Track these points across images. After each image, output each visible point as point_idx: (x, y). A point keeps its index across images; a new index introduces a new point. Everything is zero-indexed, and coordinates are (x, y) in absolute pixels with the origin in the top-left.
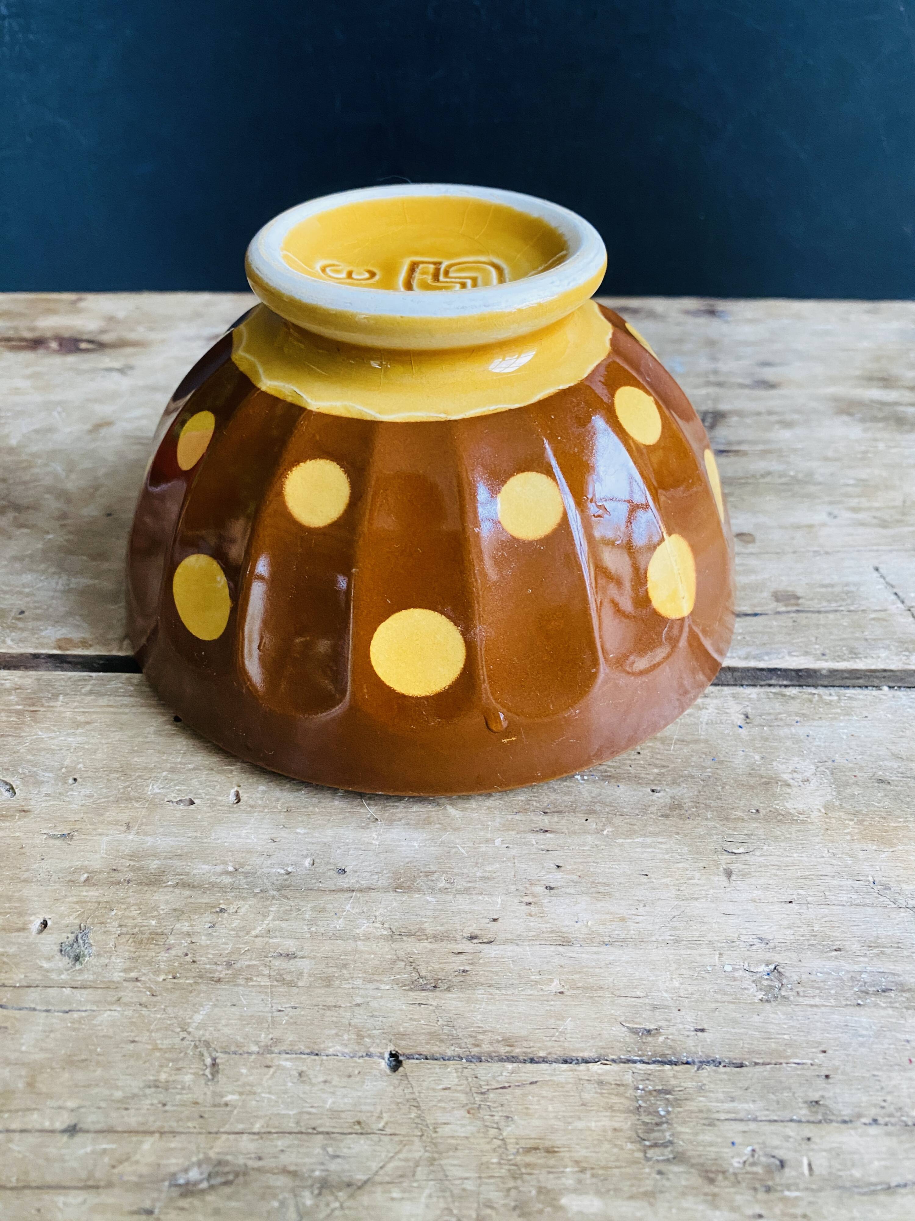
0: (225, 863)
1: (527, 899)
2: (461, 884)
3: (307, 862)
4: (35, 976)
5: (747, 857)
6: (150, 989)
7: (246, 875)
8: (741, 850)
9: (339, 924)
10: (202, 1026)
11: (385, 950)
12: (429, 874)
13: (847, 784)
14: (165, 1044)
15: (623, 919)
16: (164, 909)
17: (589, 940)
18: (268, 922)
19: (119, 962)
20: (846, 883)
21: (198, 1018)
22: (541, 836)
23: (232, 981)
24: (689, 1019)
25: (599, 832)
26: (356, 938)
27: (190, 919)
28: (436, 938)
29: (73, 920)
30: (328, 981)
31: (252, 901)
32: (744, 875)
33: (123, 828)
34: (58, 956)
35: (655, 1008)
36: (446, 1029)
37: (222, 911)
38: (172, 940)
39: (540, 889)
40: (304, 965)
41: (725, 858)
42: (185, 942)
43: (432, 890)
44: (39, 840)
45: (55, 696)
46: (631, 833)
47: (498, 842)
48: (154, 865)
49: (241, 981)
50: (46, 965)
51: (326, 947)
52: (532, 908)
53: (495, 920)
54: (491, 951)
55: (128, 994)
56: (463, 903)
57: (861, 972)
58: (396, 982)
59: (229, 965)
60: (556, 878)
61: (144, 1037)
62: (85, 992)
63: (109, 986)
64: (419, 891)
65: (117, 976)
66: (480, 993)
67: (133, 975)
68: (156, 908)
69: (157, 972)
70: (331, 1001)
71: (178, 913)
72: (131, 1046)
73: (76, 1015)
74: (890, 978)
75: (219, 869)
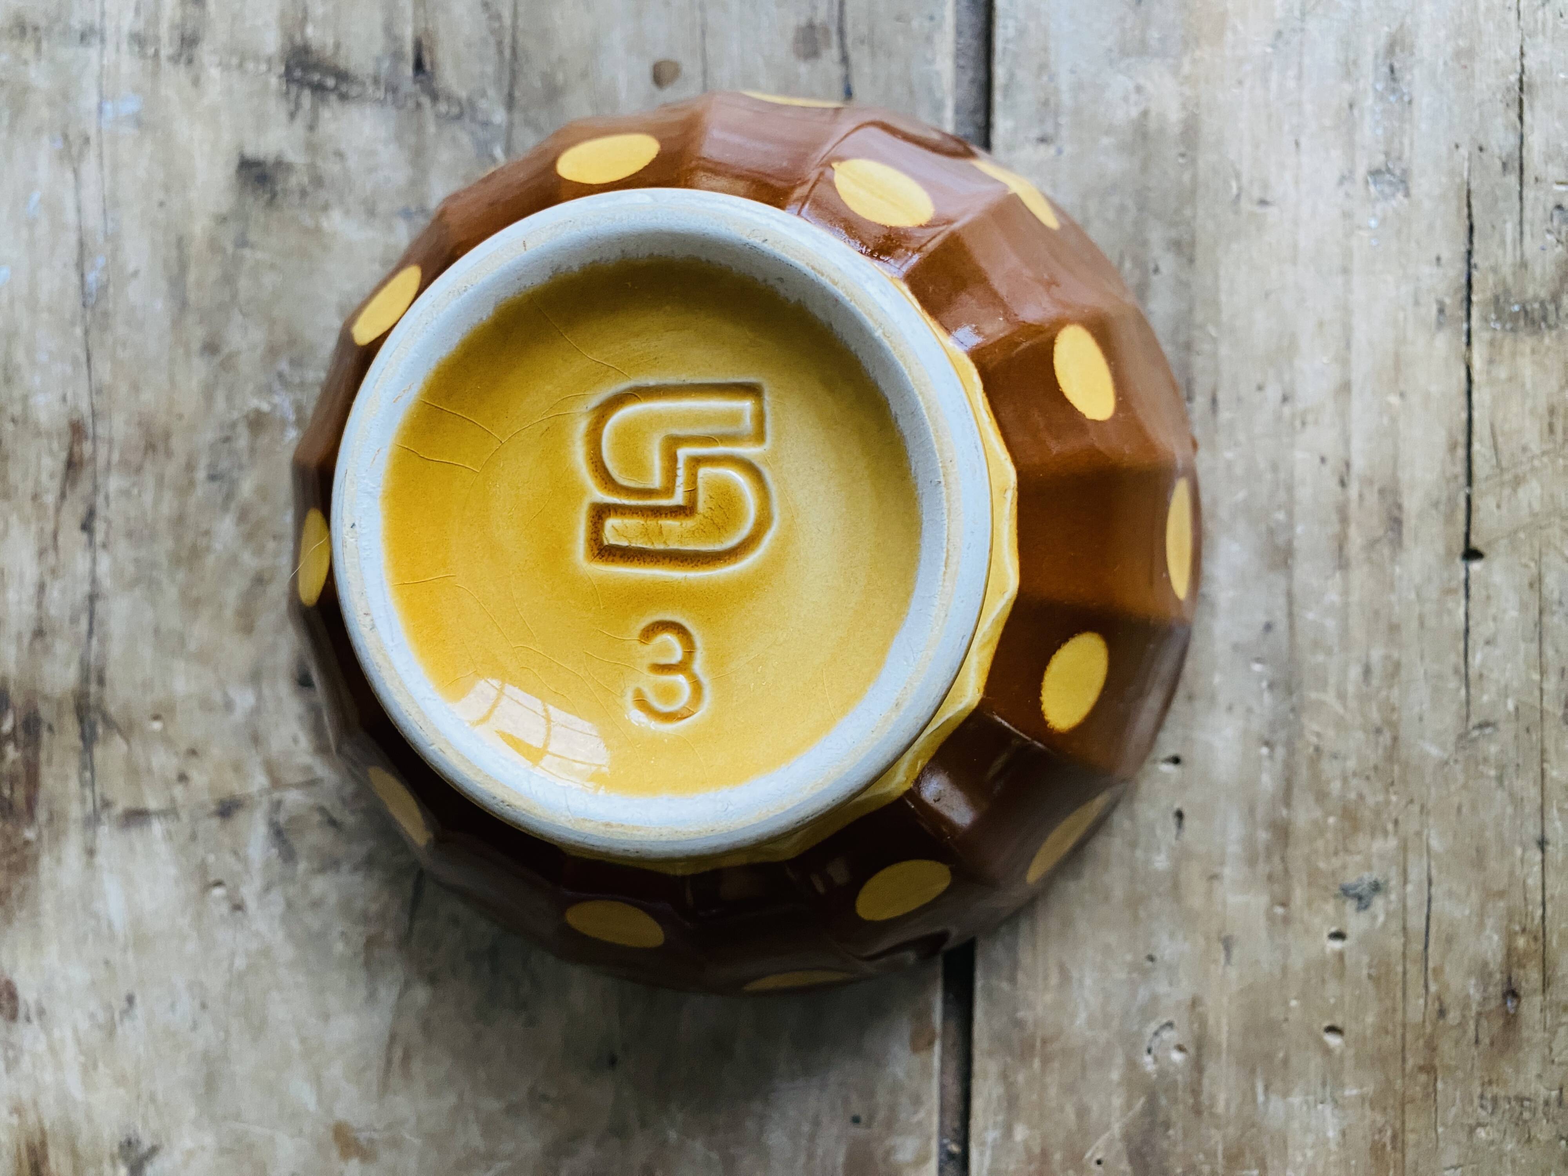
0: (1260, 758)
1: (1298, 423)
2: (1282, 496)
3: (1257, 667)
4: (1395, 926)
5: (1245, 180)
6: (1406, 806)
7: (1273, 731)
8: (1234, 184)
9: (1331, 624)
10: (1443, 746)
11: (1359, 575)
12: (1271, 532)
13: (1143, 42)
14: (1461, 778)
15: (1321, 324)
16: (1318, 813)
17: (1344, 362)
18: (1330, 697)
19: (1379, 845)
20: (1274, 77)
21: (1434, 751)
22: (1221, 405)
23: (1393, 726)
24: (1426, 270)
25: (1214, 340)
26: (1346, 605)
27: (1328, 782)
28: (1344, 520)
29: (1330, 908)
30: (1394, 629)
31: (1305, 720)
32: (1265, 186)
33: (1216, 884)
34: (1372, 909)
35: (1417, 303)
36: (1442, 507)
37: (1317, 749)
38: (1353, 796)
39: (1287, 410)
40: (1377, 654)
41: (1246, 205)
42: (1354, 782)
43: (1290, 526)
44: (1233, 973)
45: (1019, 1024)
46: (1215, 304)
47: (1229, 455)
48: (1263, 836)
49: (1395, 717)
50: (1381, 919)
51: (1358, 633)
52: (1310, 418)
53: (1323, 460)
54: (1359, 463)
55: (1411, 826)
56: (1304, 494)
57: (1376, 90)
58: (1393, 560)
59: (1378, 731)
60: (1273, 392)
61: (1456, 800)
62: (1409, 870)
63: (1404, 848)
64: (1290, 543)
65: (1392, 843)
66: (1404, 476)
67: (1390, 827)
68: (1315, 823)
69: (1388, 802)
70: (1414, 624)
71: (1321, 796)
72: (1464, 810)
73: (1434, 872)
74: (1380, 61)
75: (1267, 764)
